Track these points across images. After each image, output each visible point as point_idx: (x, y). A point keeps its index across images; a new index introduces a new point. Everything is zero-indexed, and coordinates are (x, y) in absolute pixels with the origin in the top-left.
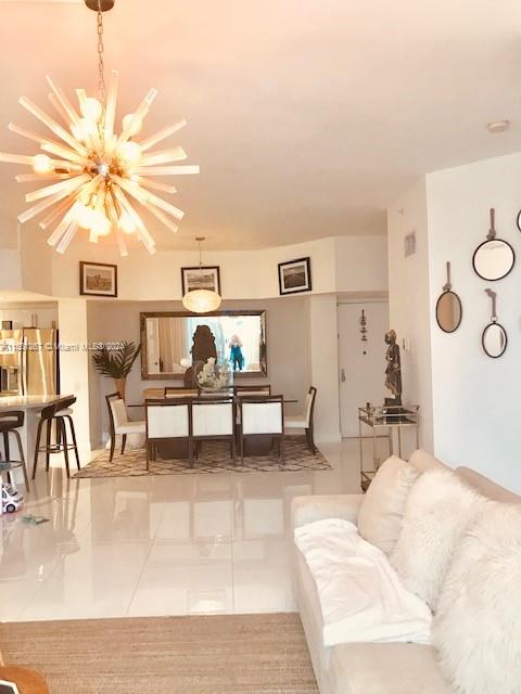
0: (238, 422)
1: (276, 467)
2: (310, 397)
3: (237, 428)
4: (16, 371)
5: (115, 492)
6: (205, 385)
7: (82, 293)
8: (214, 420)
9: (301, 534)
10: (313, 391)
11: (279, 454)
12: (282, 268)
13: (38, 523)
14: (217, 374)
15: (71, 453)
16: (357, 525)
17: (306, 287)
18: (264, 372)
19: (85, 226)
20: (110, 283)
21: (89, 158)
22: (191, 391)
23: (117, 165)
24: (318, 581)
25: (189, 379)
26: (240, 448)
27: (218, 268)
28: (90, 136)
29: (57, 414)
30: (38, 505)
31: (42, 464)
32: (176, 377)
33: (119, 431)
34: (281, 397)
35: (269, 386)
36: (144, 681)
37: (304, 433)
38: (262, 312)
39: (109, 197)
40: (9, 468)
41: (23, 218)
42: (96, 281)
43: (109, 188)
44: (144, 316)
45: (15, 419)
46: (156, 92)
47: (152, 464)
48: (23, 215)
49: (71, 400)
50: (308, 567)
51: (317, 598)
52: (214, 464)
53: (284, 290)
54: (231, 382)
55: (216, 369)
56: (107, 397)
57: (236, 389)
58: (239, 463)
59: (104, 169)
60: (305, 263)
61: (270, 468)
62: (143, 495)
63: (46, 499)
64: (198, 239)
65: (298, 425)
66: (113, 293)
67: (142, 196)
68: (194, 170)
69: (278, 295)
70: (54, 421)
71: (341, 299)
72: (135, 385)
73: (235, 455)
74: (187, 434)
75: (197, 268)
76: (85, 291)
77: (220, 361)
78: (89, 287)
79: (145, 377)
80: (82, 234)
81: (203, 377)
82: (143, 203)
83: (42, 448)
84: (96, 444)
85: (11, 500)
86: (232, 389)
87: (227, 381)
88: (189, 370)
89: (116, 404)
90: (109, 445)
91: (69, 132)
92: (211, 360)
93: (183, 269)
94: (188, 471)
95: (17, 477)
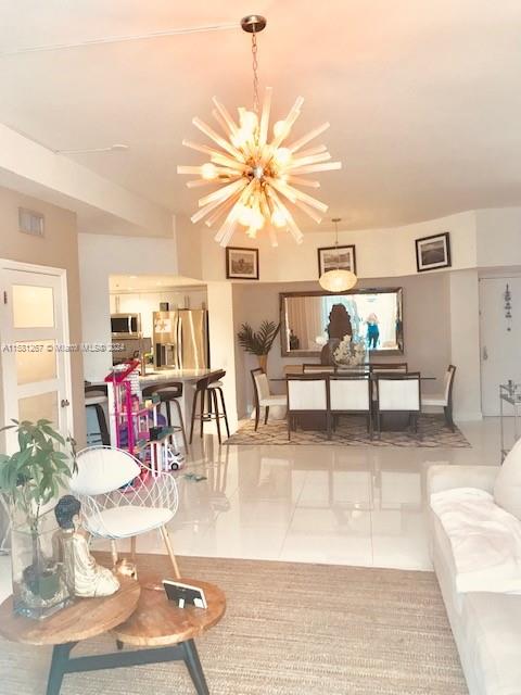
0: (375, 398)
1: (413, 443)
2: (449, 375)
3: (374, 404)
4: (172, 347)
5: (260, 457)
6: (341, 362)
7: (228, 277)
8: (351, 396)
9: (437, 500)
10: (452, 370)
11: (416, 430)
12: (420, 243)
13: (198, 480)
14: (353, 352)
15: (222, 421)
16: (492, 494)
17: (446, 263)
18: (401, 351)
19: (245, 223)
20: (252, 267)
21: (247, 164)
22: (328, 368)
23: (269, 169)
24: (452, 539)
25: (326, 356)
26: (377, 424)
27: (353, 247)
28: (247, 143)
29: (210, 386)
30: (195, 466)
31: (197, 431)
32: (313, 354)
33: (263, 403)
34: (418, 374)
35: (406, 364)
36: (295, 610)
37: (443, 411)
38: (399, 289)
39: (263, 196)
40: (172, 431)
41: (195, 219)
42: (240, 264)
43: (263, 189)
44: (283, 295)
45: (175, 389)
46: (303, 100)
47: (293, 434)
48: (195, 216)
49: (221, 374)
50: (443, 528)
51: (452, 554)
52: (350, 438)
53: (421, 267)
54: (367, 360)
55: (352, 346)
56: (252, 372)
57: (372, 366)
58: (376, 437)
59: (259, 172)
60: (444, 238)
61: (407, 444)
62: (286, 463)
63: (201, 461)
64: (334, 220)
65: (437, 403)
66: (255, 276)
67: (292, 195)
68: (337, 166)
69: (415, 272)
70: (206, 392)
71: (483, 274)
72: (276, 361)
73: (371, 430)
74: (324, 408)
75: (334, 248)
76: (231, 275)
77: (355, 338)
78: (234, 271)
79: (284, 354)
80: (241, 229)
81: (339, 354)
82: (294, 202)
83: (197, 417)
84: (242, 415)
85: (175, 459)
86: (368, 367)
87: (363, 359)
88: (326, 347)
89: (259, 378)
90: (253, 415)
91: (229, 141)
92: (347, 338)
93: (319, 250)
94: (327, 443)
95: (178, 441)
